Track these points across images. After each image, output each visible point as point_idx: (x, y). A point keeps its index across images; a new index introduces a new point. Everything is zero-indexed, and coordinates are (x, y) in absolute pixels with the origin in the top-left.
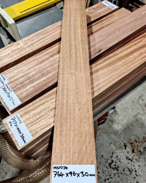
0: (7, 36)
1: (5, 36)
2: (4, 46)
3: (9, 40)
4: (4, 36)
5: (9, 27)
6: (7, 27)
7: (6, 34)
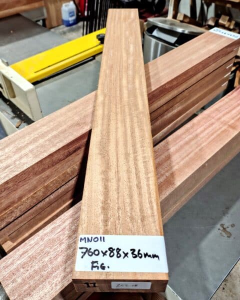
0: (12, 115)
1: (9, 114)
2: (6, 135)
3: (17, 121)
4: (5, 113)
5: (17, 98)
6: (14, 97)
7: (9, 110)
